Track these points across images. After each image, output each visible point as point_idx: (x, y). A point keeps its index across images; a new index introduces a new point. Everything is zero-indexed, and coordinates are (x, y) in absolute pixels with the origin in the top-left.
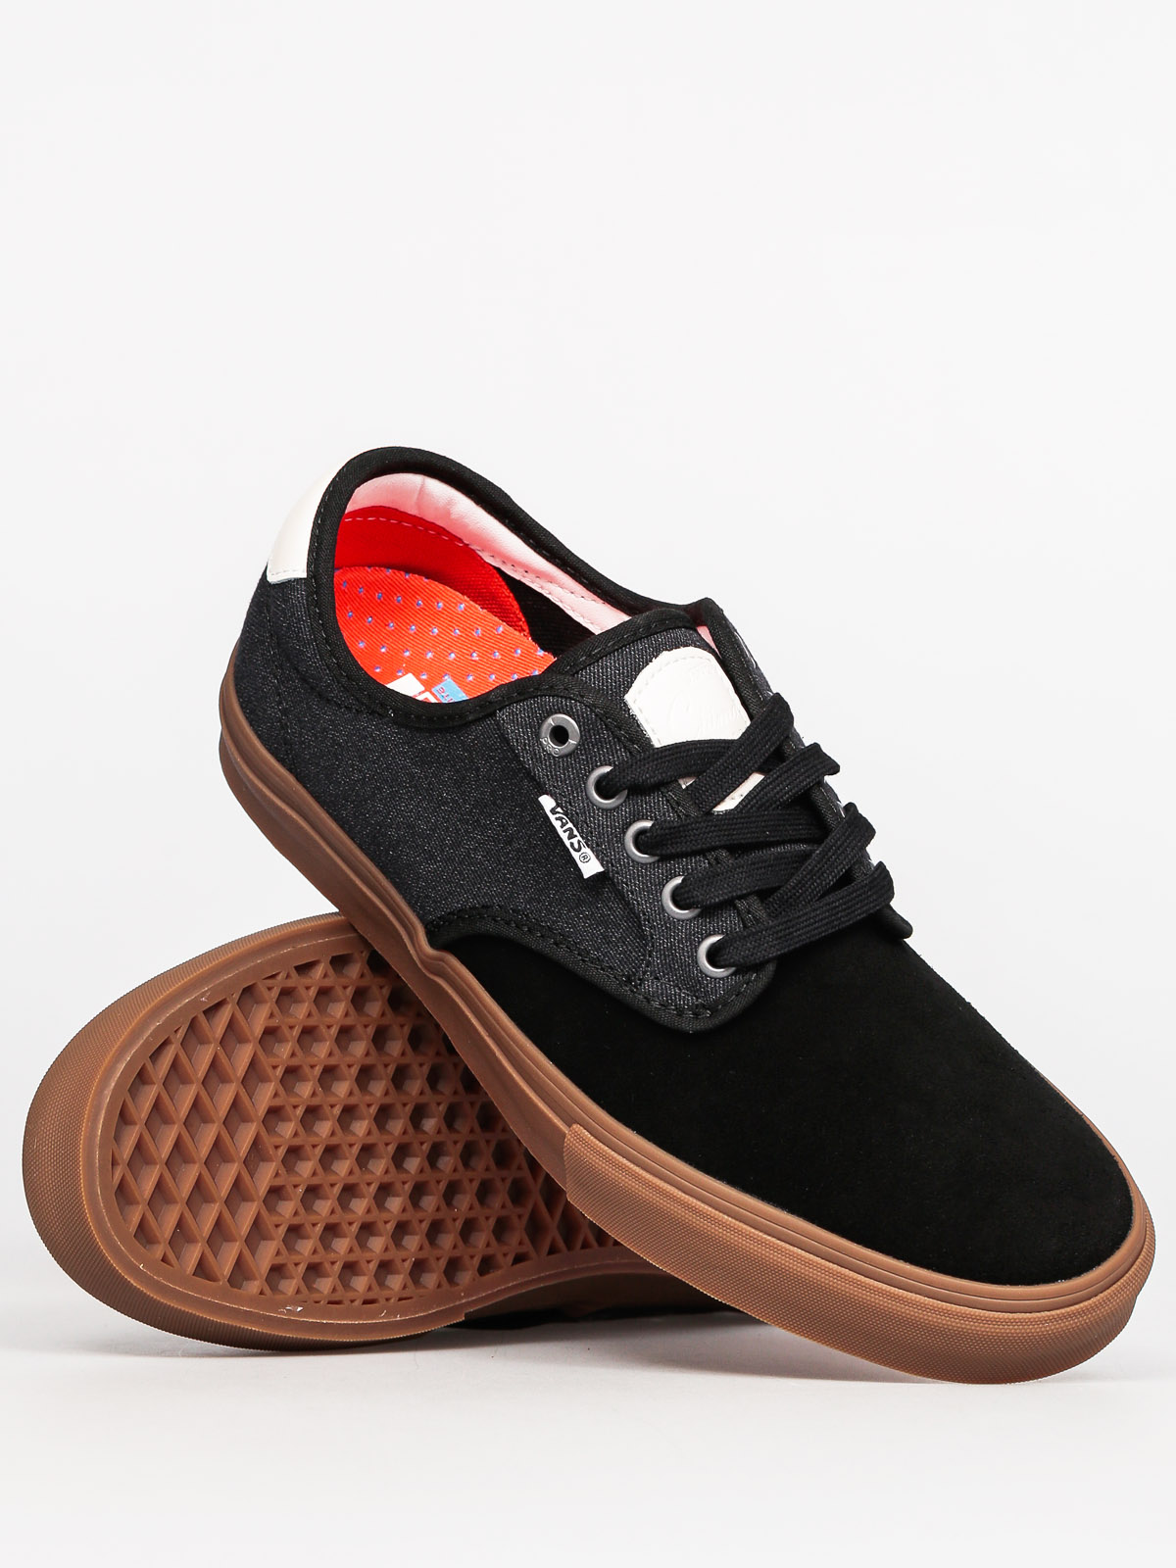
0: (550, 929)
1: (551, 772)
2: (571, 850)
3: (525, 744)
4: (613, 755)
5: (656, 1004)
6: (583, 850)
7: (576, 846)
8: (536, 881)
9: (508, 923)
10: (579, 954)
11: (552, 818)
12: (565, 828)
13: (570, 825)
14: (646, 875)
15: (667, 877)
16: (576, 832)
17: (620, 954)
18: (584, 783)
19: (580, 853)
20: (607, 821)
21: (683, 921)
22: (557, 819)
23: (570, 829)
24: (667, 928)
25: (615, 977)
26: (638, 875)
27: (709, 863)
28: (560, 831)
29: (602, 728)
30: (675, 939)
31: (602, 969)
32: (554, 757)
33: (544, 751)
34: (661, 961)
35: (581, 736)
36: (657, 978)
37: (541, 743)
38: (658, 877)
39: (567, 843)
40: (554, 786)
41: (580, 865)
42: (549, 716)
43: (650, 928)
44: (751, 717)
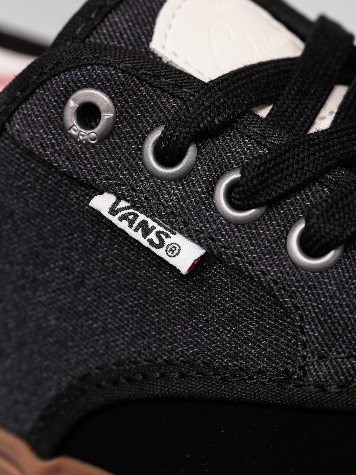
0: (168, 363)
1: (96, 163)
2: (153, 249)
3: (53, 144)
4: (162, 111)
5: (333, 389)
6: (167, 241)
7: (156, 241)
8: (131, 312)
9: (116, 382)
10: (215, 374)
11: (115, 219)
12: (135, 225)
13: (142, 217)
14: (260, 234)
15: (285, 226)
16: (151, 223)
17: (264, 349)
18: (141, 160)
19: (165, 248)
20: (185, 191)
21: (327, 271)
22: (121, 219)
23: (144, 224)
24: (309, 287)
25: (270, 380)
26: (250, 239)
27: (330, 189)
28: (131, 232)
29: (136, 85)
30: (325, 297)
31: (250, 378)
32: (93, 145)
33: (78, 143)
34: (319, 332)
35: (116, 106)
36: (321, 357)
37: (71, 136)
38: (275, 231)
39: (145, 242)
40: (106, 179)
41: (172, 261)
42: (67, 99)
43: (290, 297)
44: (303, 38)
